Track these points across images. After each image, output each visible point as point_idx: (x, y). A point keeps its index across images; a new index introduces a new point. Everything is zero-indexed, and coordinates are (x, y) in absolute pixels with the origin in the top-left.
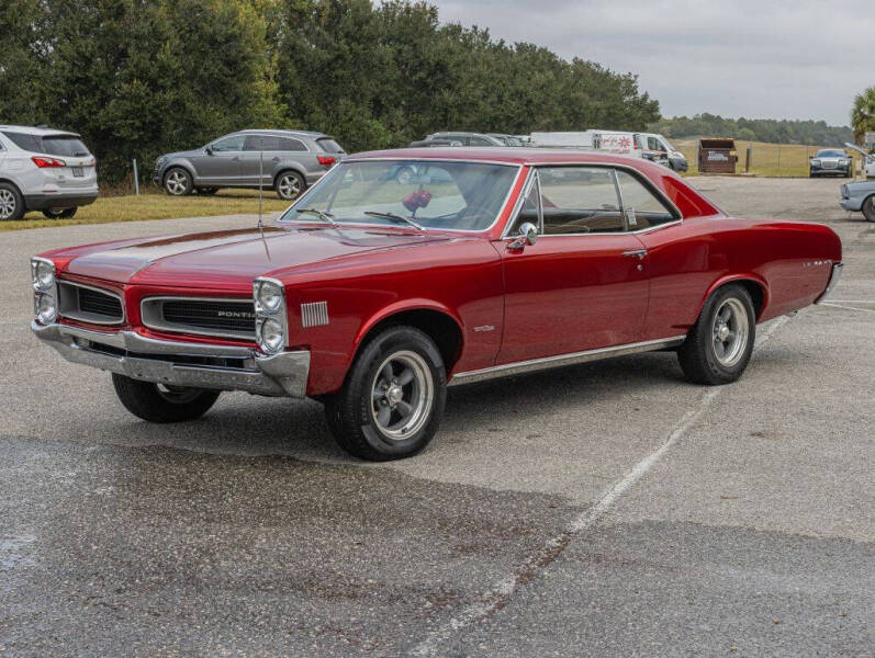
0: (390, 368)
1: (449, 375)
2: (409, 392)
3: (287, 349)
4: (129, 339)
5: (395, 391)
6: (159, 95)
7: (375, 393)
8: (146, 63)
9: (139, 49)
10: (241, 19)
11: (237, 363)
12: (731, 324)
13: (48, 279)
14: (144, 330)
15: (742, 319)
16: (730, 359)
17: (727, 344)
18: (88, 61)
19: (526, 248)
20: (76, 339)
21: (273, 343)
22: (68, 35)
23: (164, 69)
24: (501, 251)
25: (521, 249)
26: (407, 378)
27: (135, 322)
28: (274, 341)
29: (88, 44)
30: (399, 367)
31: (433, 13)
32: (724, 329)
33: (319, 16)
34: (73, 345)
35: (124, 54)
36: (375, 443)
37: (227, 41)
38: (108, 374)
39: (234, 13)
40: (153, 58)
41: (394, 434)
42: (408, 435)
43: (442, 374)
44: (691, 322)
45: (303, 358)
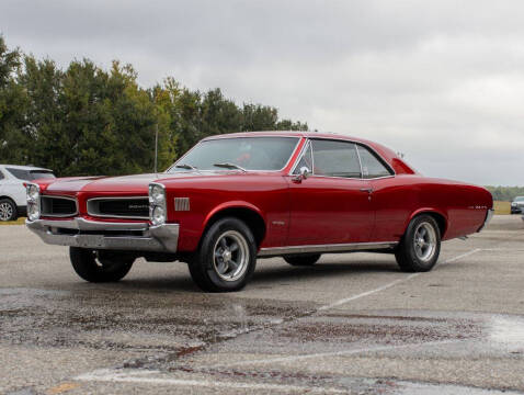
0: (224, 240)
1: (258, 249)
2: (236, 256)
3: (166, 222)
4: (80, 223)
5: (227, 254)
6: (104, 159)
7: (215, 254)
8: (94, 138)
9: (90, 130)
10: (155, 112)
11: (139, 233)
12: (426, 238)
13: (36, 196)
14: (88, 217)
15: (432, 235)
16: (427, 258)
17: (424, 250)
18: (58, 136)
19: (303, 181)
20: (50, 228)
21: (158, 219)
22: (47, 121)
23: (107, 142)
24: (288, 182)
25: (300, 182)
26: (235, 247)
27: (83, 213)
28: (159, 219)
29: (58, 126)
30: (230, 241)
31: (275, 112)
32: (422, 240)
33: (202, 112)
34: (49, 233)
35: (81, 133)
36: (216, 281)
37: (146, 125)
38: (67, 248)
39: (150, 109)
40: (98, 135)
41: (227, 278)
42: (234, 279)
43: (254, 246)
44: (402, 233)
45: (175, 228)
